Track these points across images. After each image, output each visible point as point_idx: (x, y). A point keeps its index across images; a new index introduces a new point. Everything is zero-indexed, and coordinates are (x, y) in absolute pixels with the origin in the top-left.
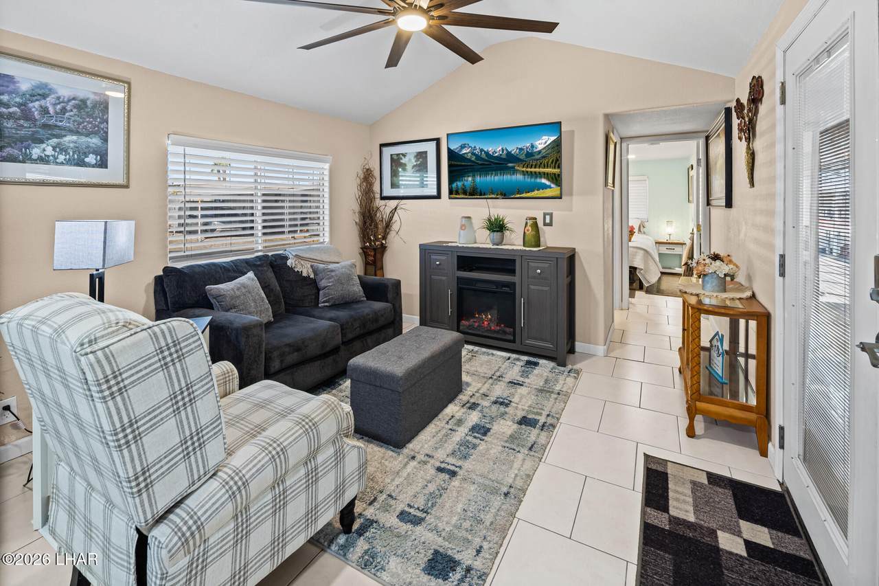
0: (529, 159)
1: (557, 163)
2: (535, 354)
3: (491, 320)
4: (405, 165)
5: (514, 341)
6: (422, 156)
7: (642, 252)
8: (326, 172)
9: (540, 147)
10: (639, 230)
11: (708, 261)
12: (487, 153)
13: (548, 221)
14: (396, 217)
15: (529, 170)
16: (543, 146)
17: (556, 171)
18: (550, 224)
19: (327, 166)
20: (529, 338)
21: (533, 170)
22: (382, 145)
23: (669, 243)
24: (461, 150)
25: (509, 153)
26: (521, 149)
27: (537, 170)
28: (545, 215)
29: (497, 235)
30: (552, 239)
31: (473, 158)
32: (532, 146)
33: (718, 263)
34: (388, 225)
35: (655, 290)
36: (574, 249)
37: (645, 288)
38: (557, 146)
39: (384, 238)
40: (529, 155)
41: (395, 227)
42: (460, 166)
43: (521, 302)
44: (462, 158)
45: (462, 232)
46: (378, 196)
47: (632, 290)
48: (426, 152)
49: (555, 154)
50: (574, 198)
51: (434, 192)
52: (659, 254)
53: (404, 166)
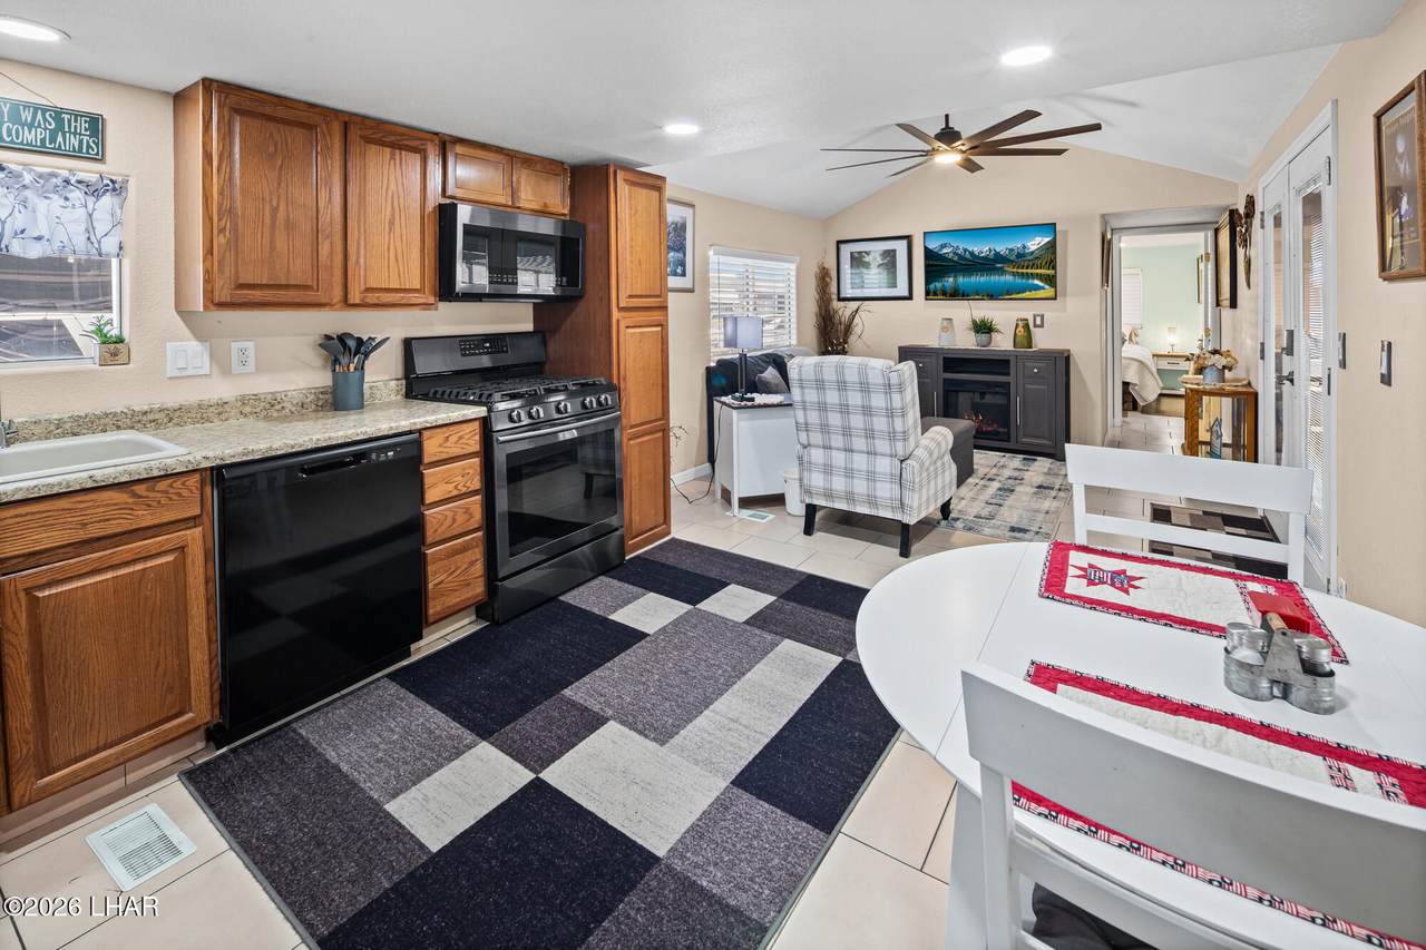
0: (1020, 259)
1: (1052, 264)
2: (1031, 453)
3: (982, 421)
4: (868, 263)
5: (1009, 441)
6: (890, 255)
7: (1137, 363)
8: (793, 273)
9: (1033, 248)
10: (1131, 339)
11: (1207, 355)
12: (972, 253)
13: (1038, 322)
14: (857, 320)
15: (1019, 270)
16: (1036, 247)
17: (1051, 272)
18: (1042, 326)
19: (794, 266)
20: (1025, 436)
21: (1024, 271)
22: (839, 243)
23: (1172, 356)
24: (940, 250)
25: (997, 254)
26: (1011, 250)
27: (1029, 271)
28: (1035, 317)
29: (984, 337)
30: (1043, 341)
31: (956, 258)
32: (1024, 247)
33: (1217, 356)
34: (848, 328)
35: (1152, 409)
36: (1069, 351)
37: (1140, 409)
38: (1052, 246)
39: (846, 342)
40: (1020, 256)
41: (857, 329)
42: (937, 266)
43: (1017, 402)
44: (943, 258)
45: (943, 334)
46: (834, 297)
47: (1125, 410)
48: (894, 251)
49: (1049, 255)
50: (1068, 299)
51: (906, 294)
52: (1158, 369)
53: (867, 265)
